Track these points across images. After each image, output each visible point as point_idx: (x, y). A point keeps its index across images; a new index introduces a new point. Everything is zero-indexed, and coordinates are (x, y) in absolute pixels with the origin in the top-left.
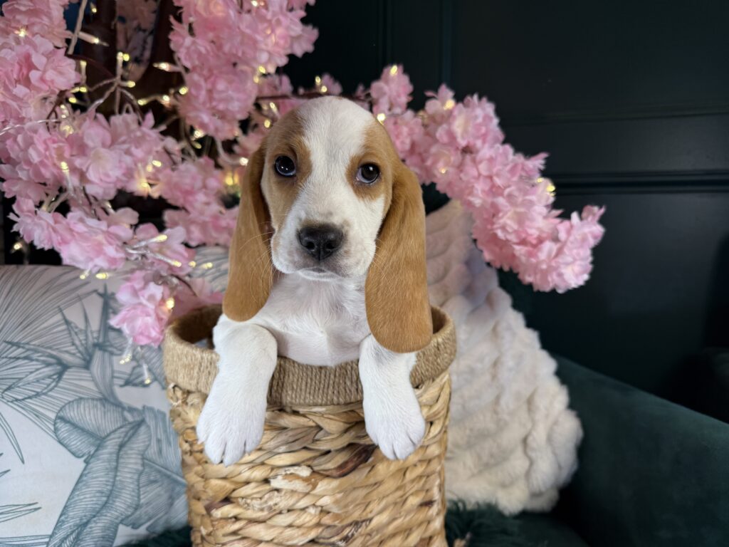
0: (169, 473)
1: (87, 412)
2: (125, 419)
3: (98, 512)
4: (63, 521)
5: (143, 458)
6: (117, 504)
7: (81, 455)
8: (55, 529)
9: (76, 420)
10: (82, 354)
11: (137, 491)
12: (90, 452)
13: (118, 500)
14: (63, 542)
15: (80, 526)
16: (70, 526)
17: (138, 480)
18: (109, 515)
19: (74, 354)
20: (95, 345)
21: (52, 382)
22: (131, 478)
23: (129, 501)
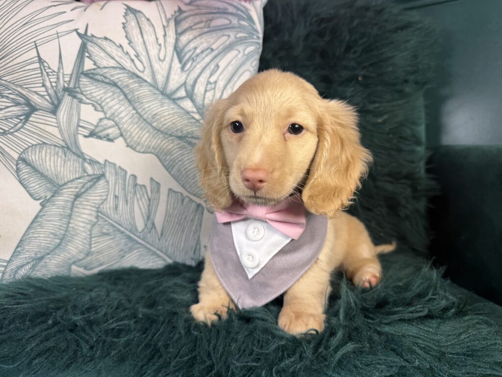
0: (122, 229)
1: (48, 158)
2: (84, 171)
3: (52, 251)
4: (19, 252)
5: (98, 211)
6: (69, 247)
7: (38, 198)
8: (12, 257)
9: (37, 163)
10: (51, 98)
11: (89, 240)
12: (46, 197)
13: (70, 244)
14: (19, 269)
15: (36, 259)
16: (26, 258)
17: (91, 231)
18: (62, 255)
19: (42, 96)
20: (65, 90)
21: (19, 123)
22: (83, 227)
23: (81, 247)
